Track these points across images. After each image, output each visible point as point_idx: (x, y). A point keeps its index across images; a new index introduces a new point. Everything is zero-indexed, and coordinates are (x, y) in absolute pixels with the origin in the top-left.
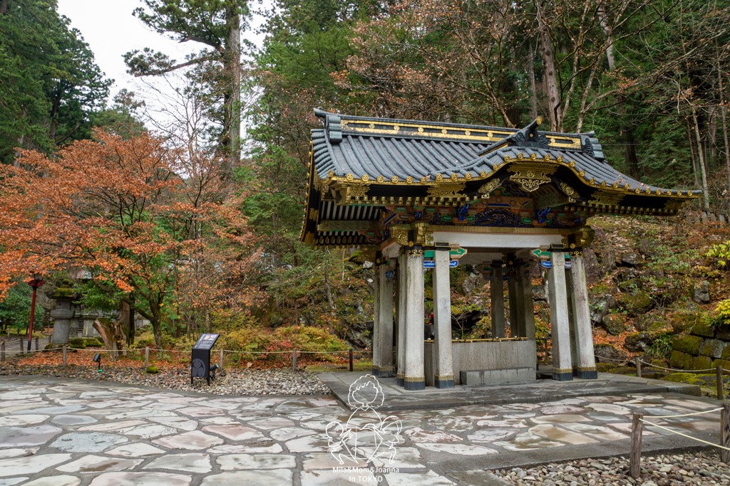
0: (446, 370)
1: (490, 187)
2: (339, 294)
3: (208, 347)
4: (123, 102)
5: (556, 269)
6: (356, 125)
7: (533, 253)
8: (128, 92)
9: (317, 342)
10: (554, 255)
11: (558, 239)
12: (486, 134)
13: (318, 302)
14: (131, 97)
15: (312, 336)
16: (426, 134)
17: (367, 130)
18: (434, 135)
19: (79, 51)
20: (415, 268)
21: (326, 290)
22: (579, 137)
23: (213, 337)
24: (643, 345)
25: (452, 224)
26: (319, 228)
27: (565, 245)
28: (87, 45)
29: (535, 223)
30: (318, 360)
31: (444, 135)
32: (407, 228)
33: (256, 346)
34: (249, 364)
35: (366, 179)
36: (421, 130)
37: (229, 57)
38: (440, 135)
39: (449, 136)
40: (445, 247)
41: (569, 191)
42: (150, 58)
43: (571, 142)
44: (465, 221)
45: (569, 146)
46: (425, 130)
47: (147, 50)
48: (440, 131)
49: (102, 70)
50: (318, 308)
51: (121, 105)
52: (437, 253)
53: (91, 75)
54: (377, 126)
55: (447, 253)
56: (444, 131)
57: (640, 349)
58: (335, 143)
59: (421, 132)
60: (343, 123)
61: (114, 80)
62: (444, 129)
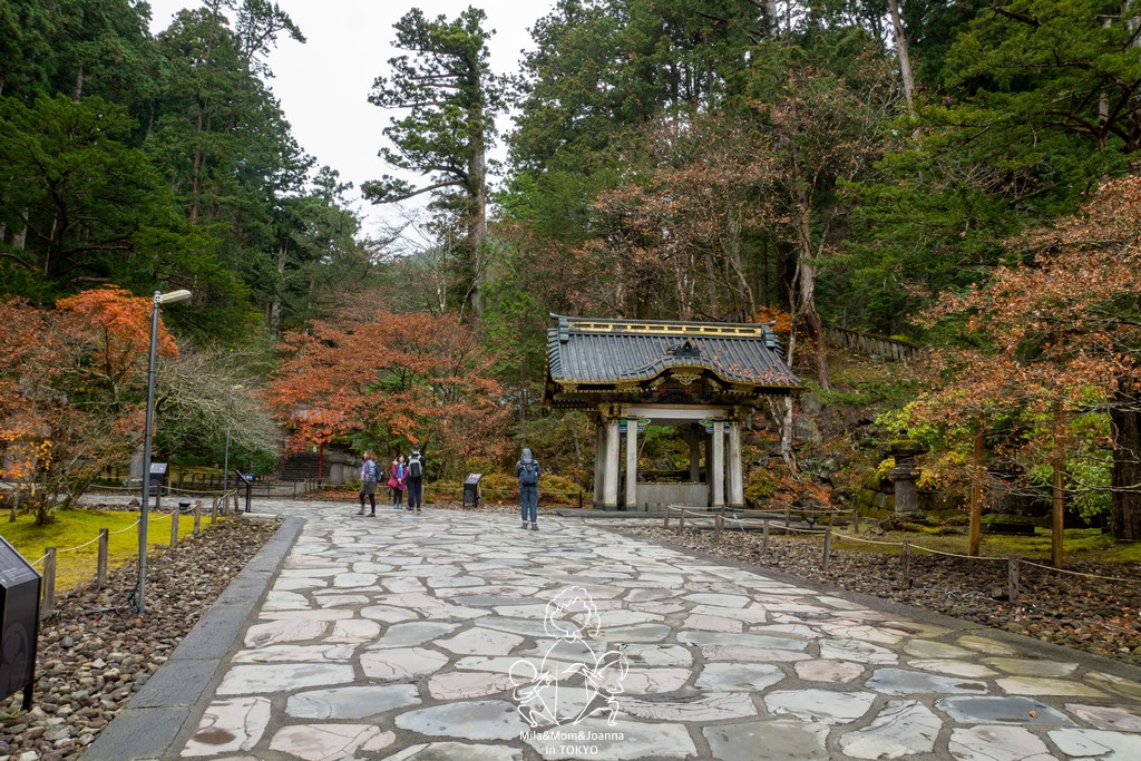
0: (631, 500)
1: (657, 382)
2: (587, 445)
3: (475, 482)
4: (325, 184)
5: (716, 434)
6: (581, 326)
7: (700, 423)
8: (332, 170)
9: (558, 488)
10: (715, 424)
11: (720, 413)
12: (681, 329)
13: (566, 452)
14: (335, 178)
15: (554, 483)
16: (633, 331)
17: (589, 329)
18: (639, 331)
19: (272, 122)
20: (613, 433)
21: (573, 441)
22: (760, 327)
23: (478, 476)
24: (842, 498)
25: (640, 402)
26: (555, 397)
27: (724, 417)
28: (283, 113)
29: (702, 401)
30: (557, 502)
31: (647, 331)
32: (609, 405)
33: (505, 487)
34: (500, 502)
35: (575, 381)
36: (629, 327)
37: (473, 184)
38: (644, 331)
39: (651, 331)
40: (634, 419)
41: (714, 384)
42: (389, 185)
43: (753, 331)
44: (650, 400)
45: (751, 335)
46: (633, 327)
47: (385, 177)
48: (644, 328)
49: (300, 145)
50: (565, 458)
51: (322, 188)
52: (629, 422)
53: (287, 152)
54: (596, 326)
55: (636, 422)
56: (647, 328)
57: (840, 502)
58: (564, 342)
59: (629, 329)
60: (571, 324)
61: (315, 158)
62: (648, 326)
